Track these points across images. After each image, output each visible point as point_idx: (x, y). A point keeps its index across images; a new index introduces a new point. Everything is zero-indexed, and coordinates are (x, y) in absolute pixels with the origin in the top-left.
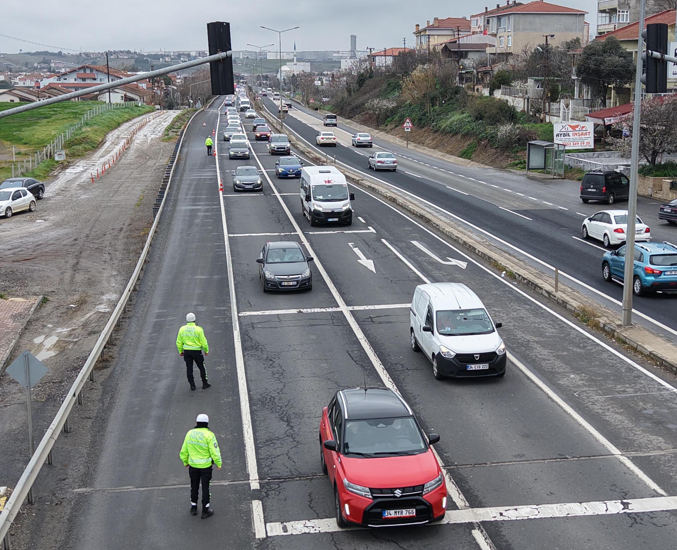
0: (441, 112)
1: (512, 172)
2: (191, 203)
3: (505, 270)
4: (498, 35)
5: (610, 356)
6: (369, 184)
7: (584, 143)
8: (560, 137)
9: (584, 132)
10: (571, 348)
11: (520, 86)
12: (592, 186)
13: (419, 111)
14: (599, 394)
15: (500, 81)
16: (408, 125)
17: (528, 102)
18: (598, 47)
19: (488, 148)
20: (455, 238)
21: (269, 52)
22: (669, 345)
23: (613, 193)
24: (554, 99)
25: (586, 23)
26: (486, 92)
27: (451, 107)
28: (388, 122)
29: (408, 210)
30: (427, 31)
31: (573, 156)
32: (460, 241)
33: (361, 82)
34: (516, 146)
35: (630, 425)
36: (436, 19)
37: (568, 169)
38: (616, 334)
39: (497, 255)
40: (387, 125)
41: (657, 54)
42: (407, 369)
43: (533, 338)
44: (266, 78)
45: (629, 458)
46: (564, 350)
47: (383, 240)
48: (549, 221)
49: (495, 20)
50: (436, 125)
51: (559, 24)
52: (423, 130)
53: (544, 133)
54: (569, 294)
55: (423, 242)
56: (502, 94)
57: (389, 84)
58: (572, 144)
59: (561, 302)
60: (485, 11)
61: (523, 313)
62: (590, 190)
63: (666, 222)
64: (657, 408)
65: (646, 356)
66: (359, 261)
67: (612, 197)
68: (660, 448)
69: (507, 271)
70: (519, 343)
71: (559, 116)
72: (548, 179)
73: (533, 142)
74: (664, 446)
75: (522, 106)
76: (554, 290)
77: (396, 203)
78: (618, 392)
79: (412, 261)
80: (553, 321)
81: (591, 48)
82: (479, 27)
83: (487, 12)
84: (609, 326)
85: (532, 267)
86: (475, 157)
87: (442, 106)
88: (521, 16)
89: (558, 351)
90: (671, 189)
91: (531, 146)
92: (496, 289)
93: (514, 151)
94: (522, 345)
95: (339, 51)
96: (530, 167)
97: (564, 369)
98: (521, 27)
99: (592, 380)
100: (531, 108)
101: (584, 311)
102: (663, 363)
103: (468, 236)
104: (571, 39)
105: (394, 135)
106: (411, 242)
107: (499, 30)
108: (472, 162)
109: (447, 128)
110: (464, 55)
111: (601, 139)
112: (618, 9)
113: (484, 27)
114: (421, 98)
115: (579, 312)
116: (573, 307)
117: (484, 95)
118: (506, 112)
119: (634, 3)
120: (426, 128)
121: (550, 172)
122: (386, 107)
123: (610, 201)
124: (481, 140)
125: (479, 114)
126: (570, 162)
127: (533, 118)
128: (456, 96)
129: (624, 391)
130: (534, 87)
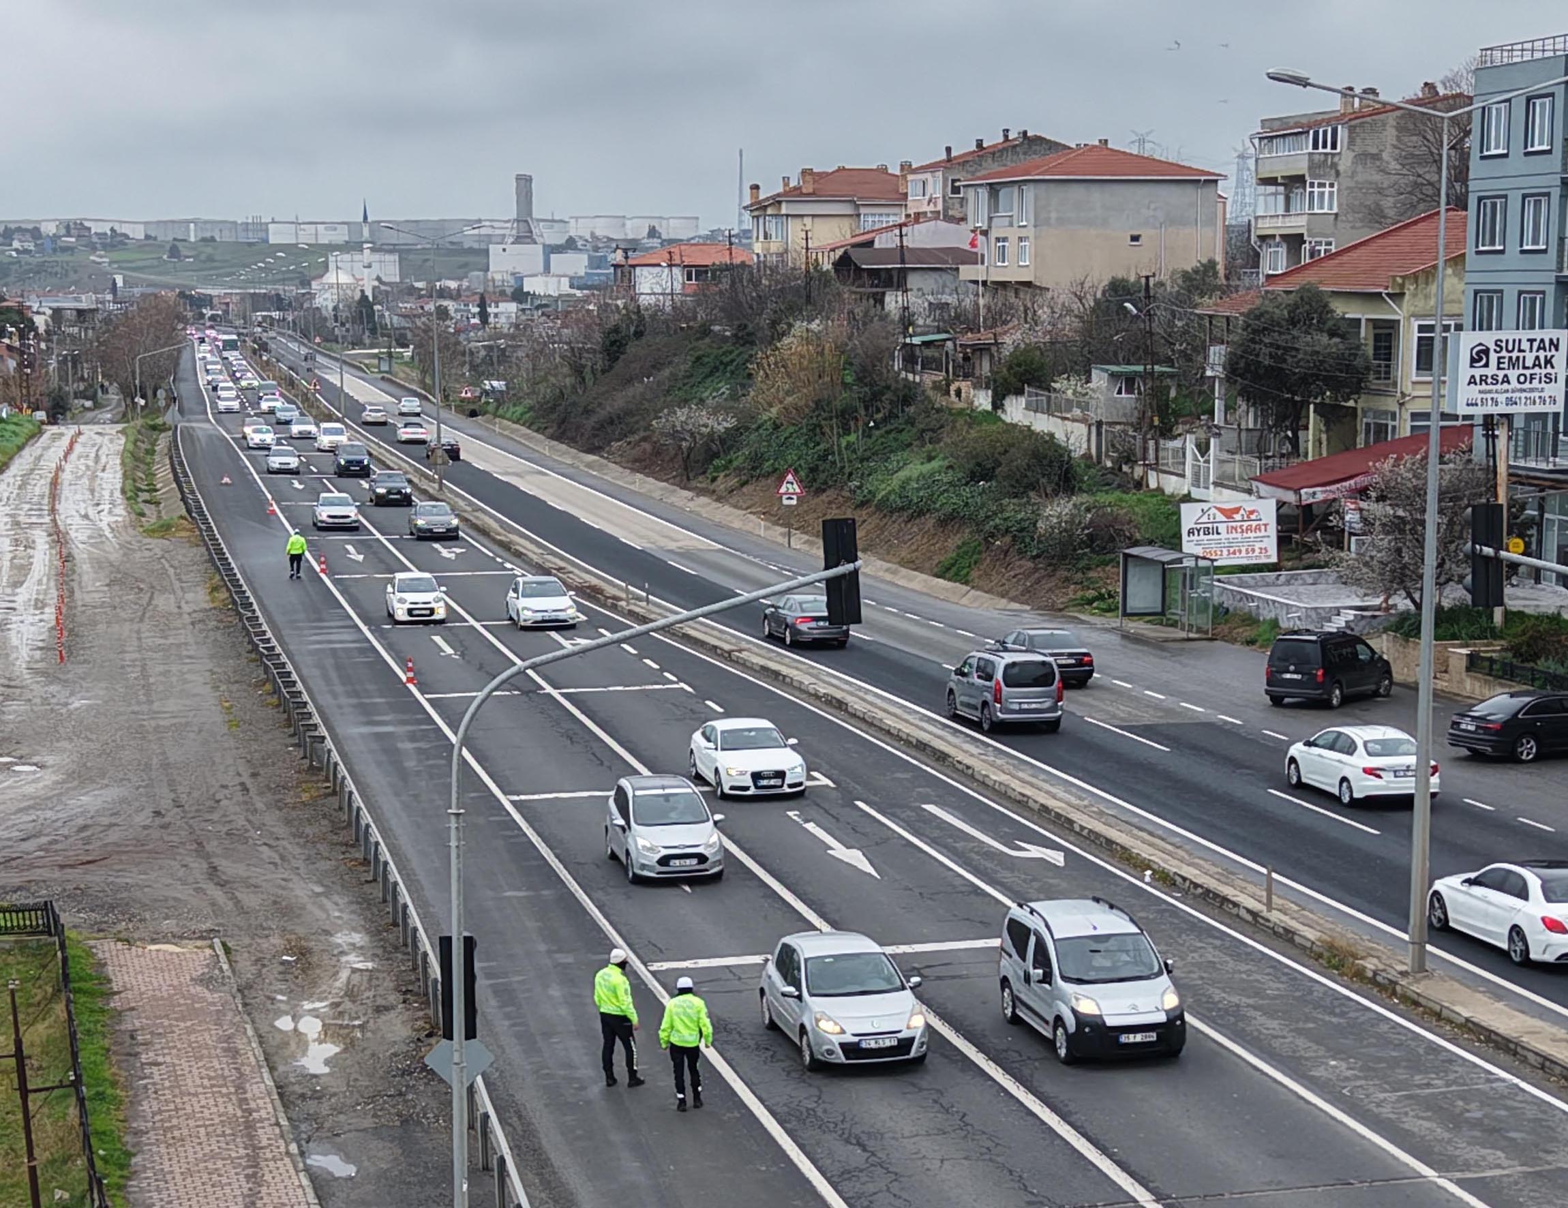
0: (868, 453)
1: (1083, 622)
2: (364, 719)
3: (1149, 868)
4: (993, 234)
5: (1393, 1028)
6: (762, 662)
7: (1253, 551)
8: (1196, 537)
9: (1254, 524)
10: (1320, 1016)
11: (1075, 392)
12: (1292, 668)
13: (806, 444)
14: (1386, 1091)
15: (1022, 374)
16: (791, 488)
17: (1099, 434)
18: (1277, 311)
19: (1013, 555)
20: (1019, 798)
21: (273, 222)
22: (1500, 1005)
23: (1339, 682)
24: (1166, 432)
25: (1220, 197)
26: (983, 401)
27: (896, 439)
28: (717, 469)
29: (881, 729)
30: (784, 205)
31: (1229, 583)
32: (1031, 803)
33: (615, 348)
34: (1085, 554)
35: (1447, 1135)
36: (806, 172)
37: (1222, 613)
38: (1398, 988)
39: (1124, 835)
40: (714, 479)
41: (1488, 551)
42: (1029, 1058)
43: (1244, 1000)
44: (279, 302)
45: (1451, 1180)
46: (1307, 1020)
47: (860, 804)
48: (1210, 753)
49: (984, 194)
50: (859, 487)
51: (1153, 206)
52: (824, 497)
53: (1151, 519)
54: (1296, 915)
55: (949, 806)
56: (1026, 408)
57: (698, 358)
58: (1225, 552)
59: (1281, 930)
60: (944, 156)
61: (1211, 955)
62: (1288, 676)
63: (1465, 753)
64: (1487, 1110)
65: (1460, 1026)
66: (830, 852)
67: (1337, 692)
68: (1499, 1166)
69: (1154, 871)
70: (1220, 1009)
71: (1183, 476)
72: (1175, 640)
73: (1134, 551)
74: (1505, 1163)
75: (1085, 446)
76: (1264, 908)
77: (846, 711)
78: (1419, 1086)
79: (944, 851)
80: (1274, 967)
81: (1262, 315)
82: (930, 201)
83: (949, 160)
84: (1384, 974)
85: (1206, 860)
86: (980, 577)
87: (870, 436)
88: (1052, 185)
89: (1297, 1022)
90: (1468, 669)
91: (1130, 559)
92: (1144, 908)
93: (1080, 565)
94: (1227, 1011)
95: (480, 221)
96: (1129, 611)
97: (1315, 1051)
98: (1053, 215)
99: (1370, 1069)
100: (1107, 451)
101: (1331, 947)
102: (1493, 1036)
103: (1048, 792)
104: (1195, 264)
105: (741, 508)
106: (924, 806)
107: (995, 220)
108: (973, 592)
109: (893, 497)
110: (895, 280)
111: (1291, 538)
112: (1307, 178)
113: (944, 201)
114: (807, 410)
115: (1321, 950)
116: (1308, 940)
117: (980, 409)
118: (1050, 464)
119: (1349, 164)
120: (830, 494)
121: (1176, 622)
122: (708, 430)
123: (1335, 702)
124: (992, 537)
125: (979, 464)
126: (1224, 598)
127: (1116, 475)
128: (907, 409)
129: (1428, 1085)
130: (1108, 390)
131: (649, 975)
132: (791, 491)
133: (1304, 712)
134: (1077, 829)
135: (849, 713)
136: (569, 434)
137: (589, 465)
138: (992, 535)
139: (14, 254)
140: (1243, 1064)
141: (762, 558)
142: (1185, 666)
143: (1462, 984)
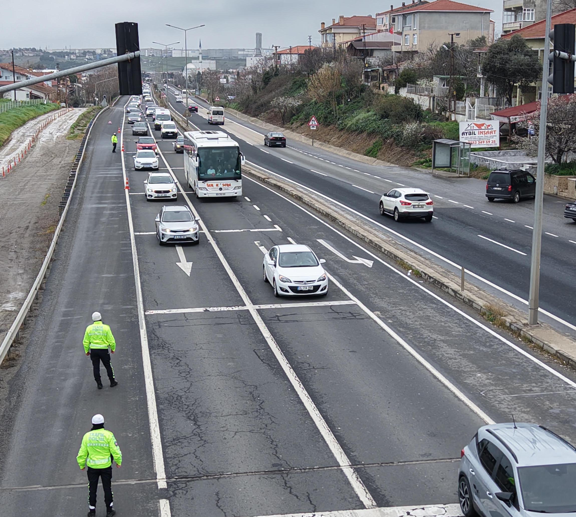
0: (346, 110)
1: (418, 171)
2: (97, 201)
3: (411, 268)
4: (404, 34)
5: (516, 355)
6: (275, 182)
7: (489, 142)
8: (465, 136)
9: (490, 130)
10: (478, 347)
11: (426, 85)
12: (498, 185)
13: (325, 109)
14: (506, 393)
15: (406, 79)
16: (313, 123)
17: (434, 100)
18: (503, 45)
19: (394, 147)
20: (362, 237)
21: (174, 50)
23: (518, 191)
25: (491, 21)
26: (391, 90)
27: (357, 105)
28: (294, 120)
29: (314, 208)
30: (333, 29)
31: (479, 155)
32: (366, 239)
33: (267, 80)
34: (422, 144)
36: (341, 17)
37: (474, 167)
38: (522, 333)
39: (403, 254)
40: (292, 123)
41: (564, 54)
42: (314, 368)
43: (439, 337)
44: (171, 75)
46: (470, 349)
47: (289, 239)
48: (455, 219)
49: (401, 18)
50: (342, 123)
51: (465, 22)
52: (329, 128)
53: (450, 131)
54: (475, 293)
55: (329, 240)
56: (407, 92)
57: (295, 82)
58: (477, 142)
59: (467, 300)
60: (390, 9)
61: (430, 312)
62: (496, 188)
63: (572, 221)
64: (563, 408)
65: (552, 355)
67: (518, 196)
69: (413, 270)
70: (425, 342)
71: (464, 115)
72: (454, 177)
73: (438, 141)
75: (428, 105)
76: (460, 289)
78: (525, 391)
80: (460, 320)
81: (497, 47)
82: (384, 25)
83: (392, 10)
84: (515, 325)
85: (438, 265)
86: (381, 155)
87: (348, 104)
88: (426, 14)
89: (464, 350)
90: (575, 187)
91: (436, 144)
92: (403, 288)
93: (419, 149)
94: (428, 343)
95: (244, 49)
96: (436, 166)
97: (471, 368)
98: (426, 25)
99: (499, 379)
100: (436, 106)
101: (490, 310)
102: (570, 362)
103: (374, 234)
104: (476, 37)
105: (299, 133)
106: (317, 240)
107: (405, 28)
108: (378, 160)
109: (353, 126)
110: (369, 53)
111: (506, 138)
112: (523, 7)
113: (390, 25)
114: (326, 96)
115: (485, 311)
116: (479, 305)
117: (390, 94)
118: (412, 111)
119: (540, 2)
120: (332, 126)
121: (455, 170)
122: (291, 105)
123: (516, 200)
124: (387, 139)
125: (385, 112)
126: (476, 161)
127: (439, 116)
128: (362, 94)
129: (531, 390)
130: (439, 85)
131: (143, 316)
132: (314, 124)
133: (503, 204)
134: (383, 251)
135: (303, 202)
136: (248, 111)
137: (252, 121)
138: (386, 138)
139: (86, 60)
140: (429, 374)
141: (298, 148)
142: (455, 187)
143: (557, 331)
